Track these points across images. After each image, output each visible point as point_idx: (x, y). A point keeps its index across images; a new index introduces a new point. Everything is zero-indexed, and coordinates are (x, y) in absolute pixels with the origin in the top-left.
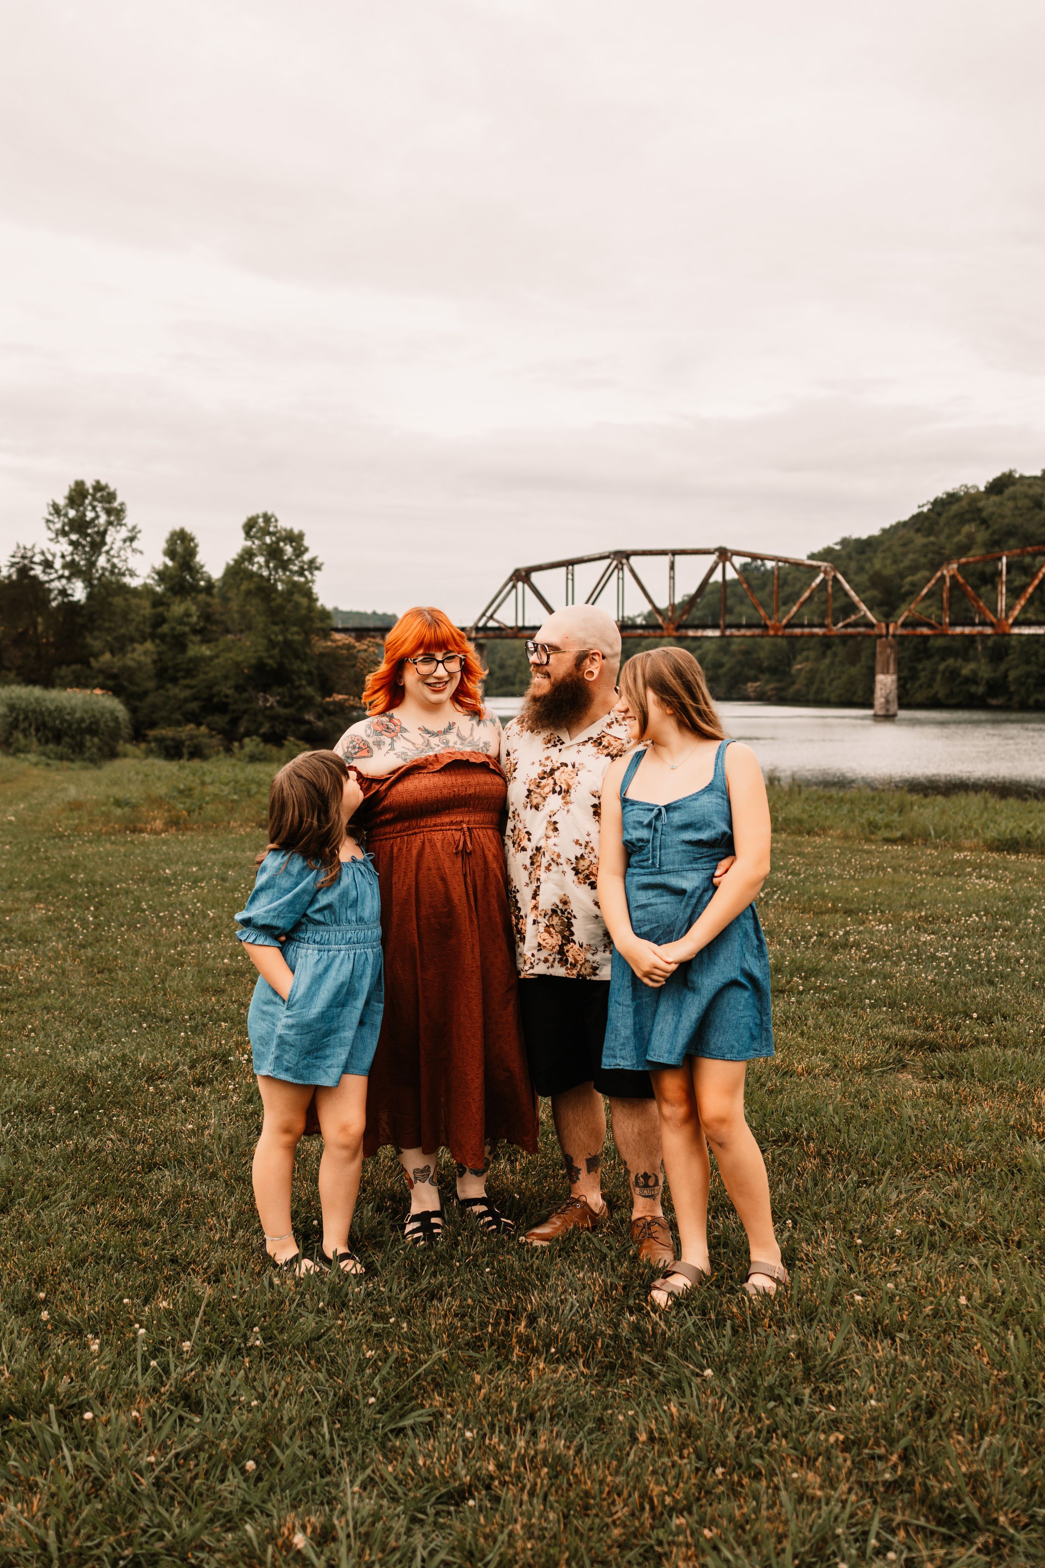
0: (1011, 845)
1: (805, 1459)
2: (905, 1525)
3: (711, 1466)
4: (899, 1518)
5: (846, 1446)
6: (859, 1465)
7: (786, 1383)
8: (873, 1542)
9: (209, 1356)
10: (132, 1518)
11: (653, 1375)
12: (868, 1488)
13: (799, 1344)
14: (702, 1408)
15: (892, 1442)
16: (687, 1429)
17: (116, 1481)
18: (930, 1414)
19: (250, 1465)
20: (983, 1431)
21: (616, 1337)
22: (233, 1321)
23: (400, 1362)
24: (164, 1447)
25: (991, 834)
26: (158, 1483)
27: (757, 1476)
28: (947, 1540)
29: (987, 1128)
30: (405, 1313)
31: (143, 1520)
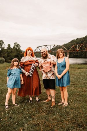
0: (79, 68)
1: (66, 121)
2: (76, 126)
3: (58, 122)
4: (75, 126)
5: (70, 119)
6: (71, 121)
7: (64, 114)
8: (73, 128)
9: (13, 113)
10: (6, 129)
11: (52, 114)
12: (72, 123)
13: (65, 110)
14: (57, 117)
15: (74, 119)
16: (56, 118)
17: (4, 125)
18: (77, 116)
19: (17, 123)
20: (82, 117)
21: (49, 110)
22: (15, 110)
23: (30, 113)
24: (9, 122)
25: (78, 67)
26: (8, 125)
27: (62, 122)
28: (79, 127)
29: (80, 91)
30: (30, 109)
31: (7, 129)
